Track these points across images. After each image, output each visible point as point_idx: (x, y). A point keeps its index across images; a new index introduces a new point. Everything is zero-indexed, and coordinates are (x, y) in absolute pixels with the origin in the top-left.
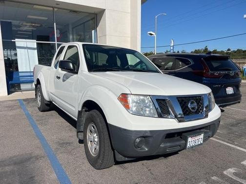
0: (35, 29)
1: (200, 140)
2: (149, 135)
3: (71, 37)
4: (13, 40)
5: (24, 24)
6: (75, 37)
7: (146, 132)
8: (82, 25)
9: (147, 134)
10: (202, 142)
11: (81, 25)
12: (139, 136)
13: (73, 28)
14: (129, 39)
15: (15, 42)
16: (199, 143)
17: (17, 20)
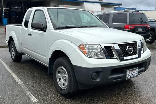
1: (136, 73)
2: (101, 70)
9: (99, 70)
10: (137, 74)
12: (94, 71)
16: (135, 75)
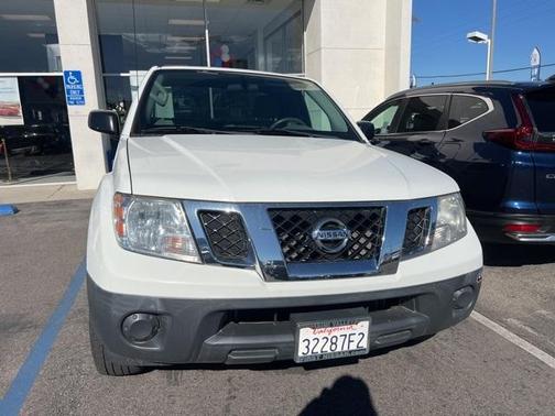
0: (194, 48)
2: (159, 309)
3: (261, 60)
4: (122, 75)
5: (170, 38)
6: (270, 60)
7: (149, 300)
8: (281, 31)
9: (152, 308)
11: (277, 30)
13: (266, 39)
14: (382, 55)
15: (128, 77)
17: (154, 32)
